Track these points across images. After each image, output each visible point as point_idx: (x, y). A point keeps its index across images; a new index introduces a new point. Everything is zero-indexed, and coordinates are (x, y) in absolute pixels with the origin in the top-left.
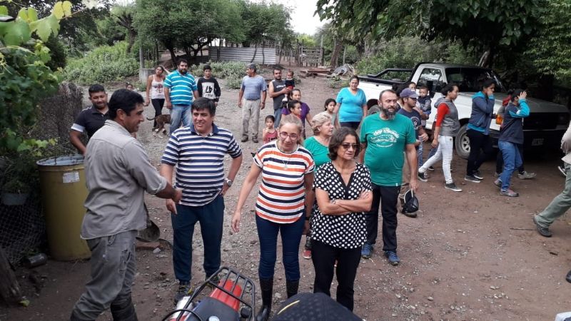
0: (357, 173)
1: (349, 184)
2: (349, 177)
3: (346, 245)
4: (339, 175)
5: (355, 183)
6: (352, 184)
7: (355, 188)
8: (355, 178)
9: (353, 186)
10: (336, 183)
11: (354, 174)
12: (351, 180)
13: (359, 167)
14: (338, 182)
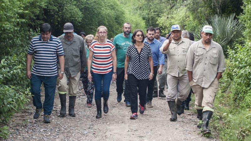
0: (144, 48)
1: (141, 52)
2: (140, 50)
3: (141, 78)
4: (136, 49)
5: (143, 52)
6: (142, 52)
7: (143, 54)
8: (143, 50)
9: (142, 53)
10: (135, 53)
11: (142, 48)
12: (141, 51)
13: (145, 46)
14: (136, 52)
